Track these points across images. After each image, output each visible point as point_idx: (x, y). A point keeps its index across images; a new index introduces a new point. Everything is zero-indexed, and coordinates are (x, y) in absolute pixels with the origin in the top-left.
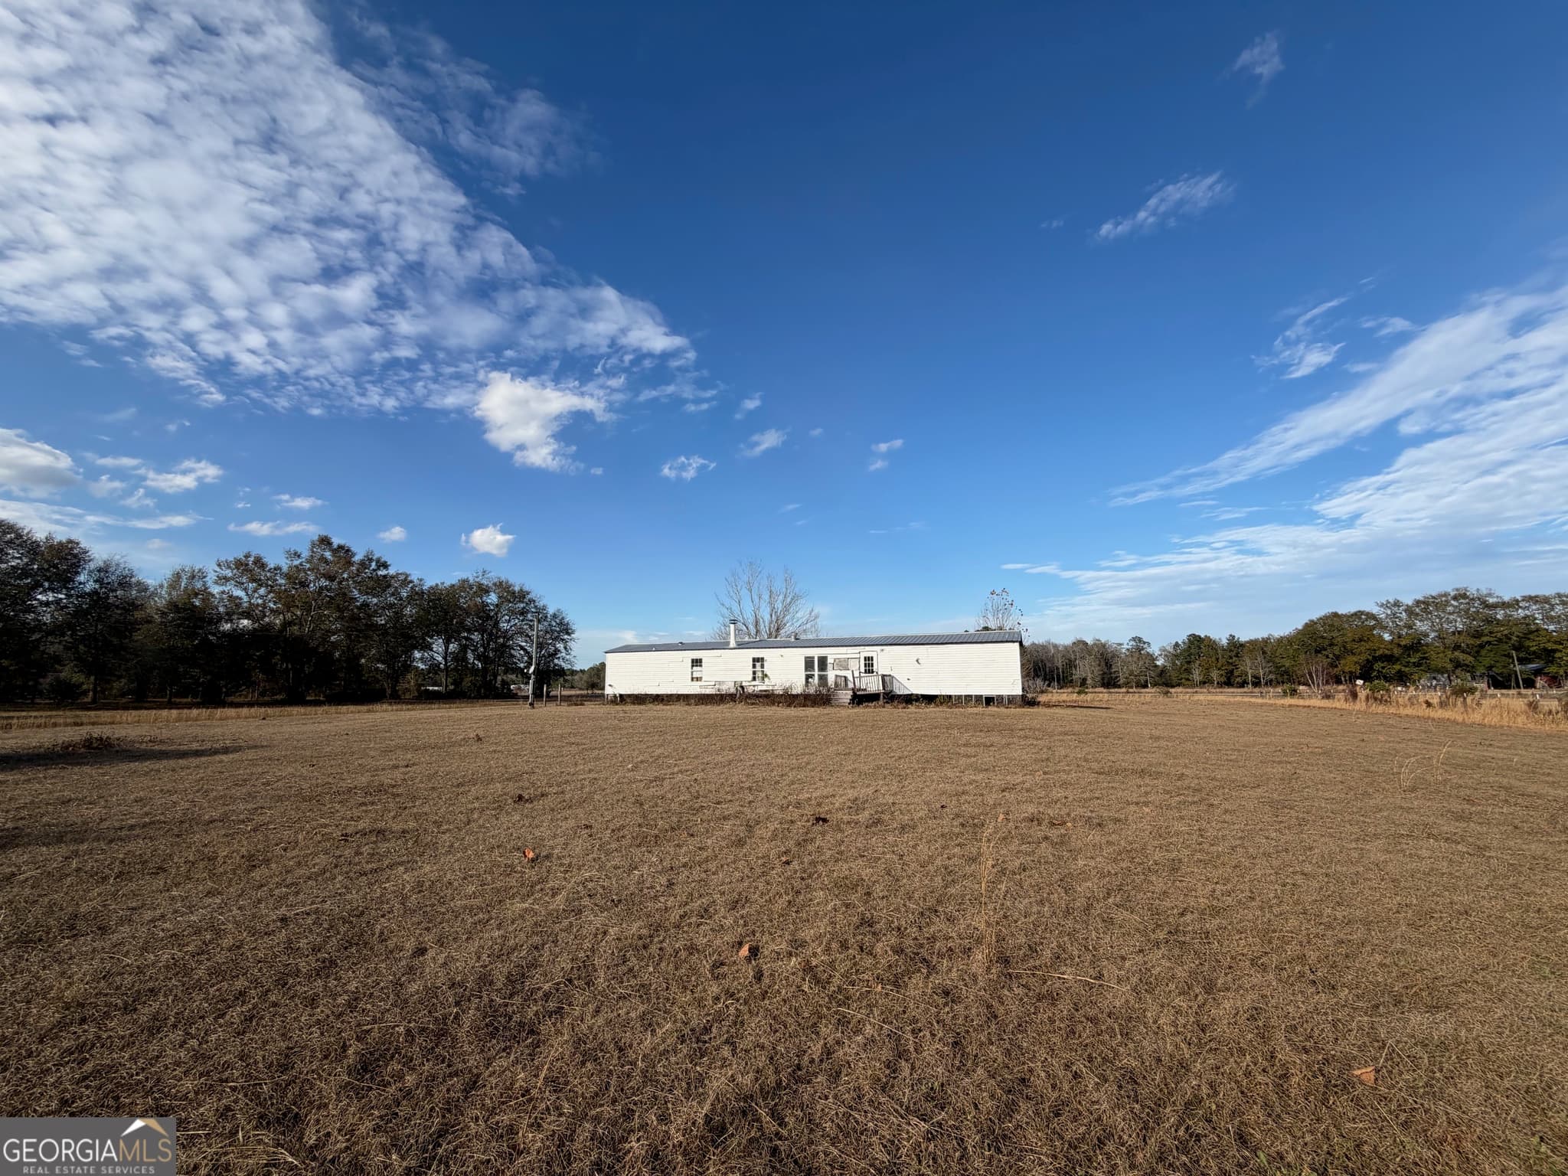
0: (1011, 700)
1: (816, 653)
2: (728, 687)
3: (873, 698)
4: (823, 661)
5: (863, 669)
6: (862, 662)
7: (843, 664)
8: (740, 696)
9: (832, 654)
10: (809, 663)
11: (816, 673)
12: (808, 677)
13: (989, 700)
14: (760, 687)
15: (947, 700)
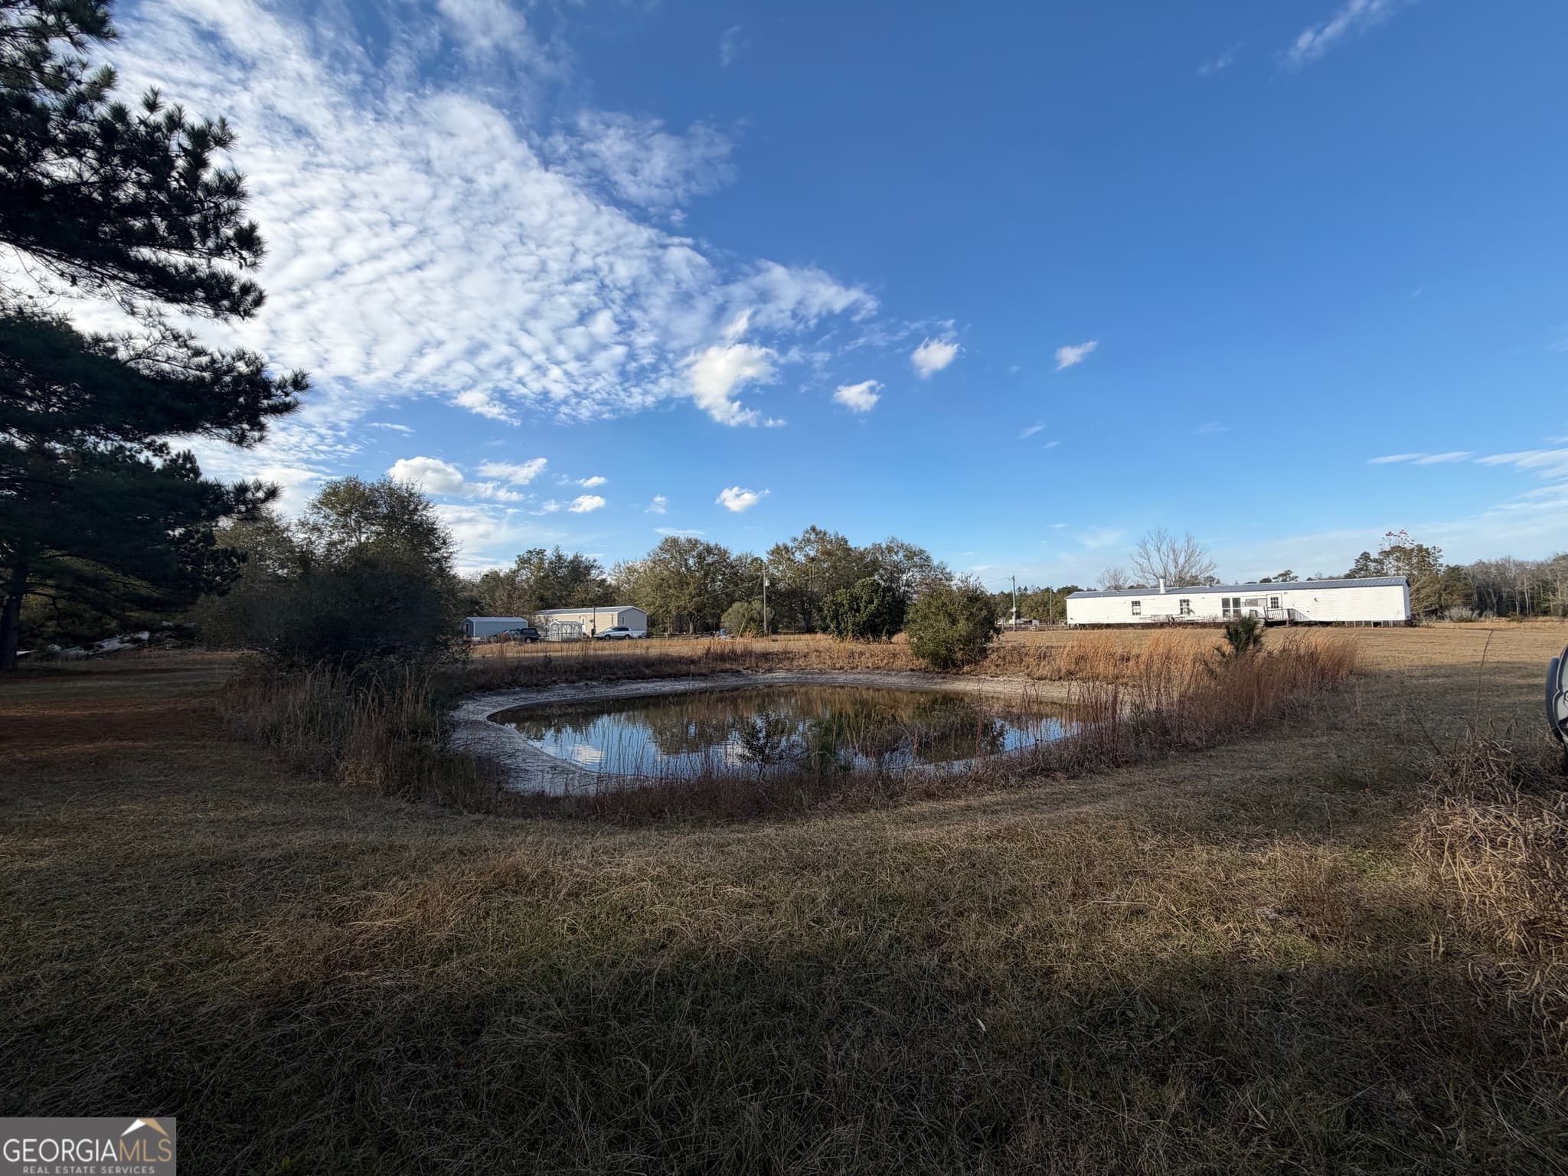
0: (1396, 624)
1: (1231, 596)
2: (1162, 619)
3: (1282, 623)
4: (1237, 602)
5: (1270, 605)
6: (1269, 601)
7: (1253, 602)
8: (1171, 623)
9: (1243, 596)
10: (1225, 602)
11: (1232, 608)
12: (1225, 611)
13: (1376, 624)
14: (1187, 618)
15: (1341, 624)
